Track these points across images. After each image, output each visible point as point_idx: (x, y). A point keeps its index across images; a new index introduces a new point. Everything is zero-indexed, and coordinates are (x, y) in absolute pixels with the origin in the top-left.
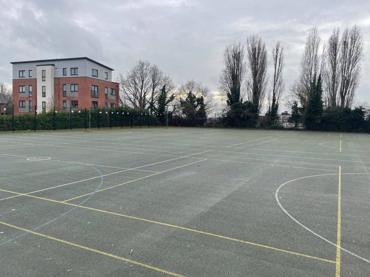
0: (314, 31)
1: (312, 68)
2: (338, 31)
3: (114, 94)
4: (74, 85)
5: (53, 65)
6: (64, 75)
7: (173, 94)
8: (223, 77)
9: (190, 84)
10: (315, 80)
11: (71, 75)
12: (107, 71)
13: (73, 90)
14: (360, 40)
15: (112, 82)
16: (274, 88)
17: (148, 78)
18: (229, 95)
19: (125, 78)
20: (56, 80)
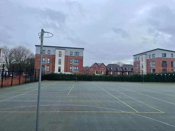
5: (146, 54)
6: (150, 58)
11: (153, 57)
13: (153, 64)
20: (147, 60)
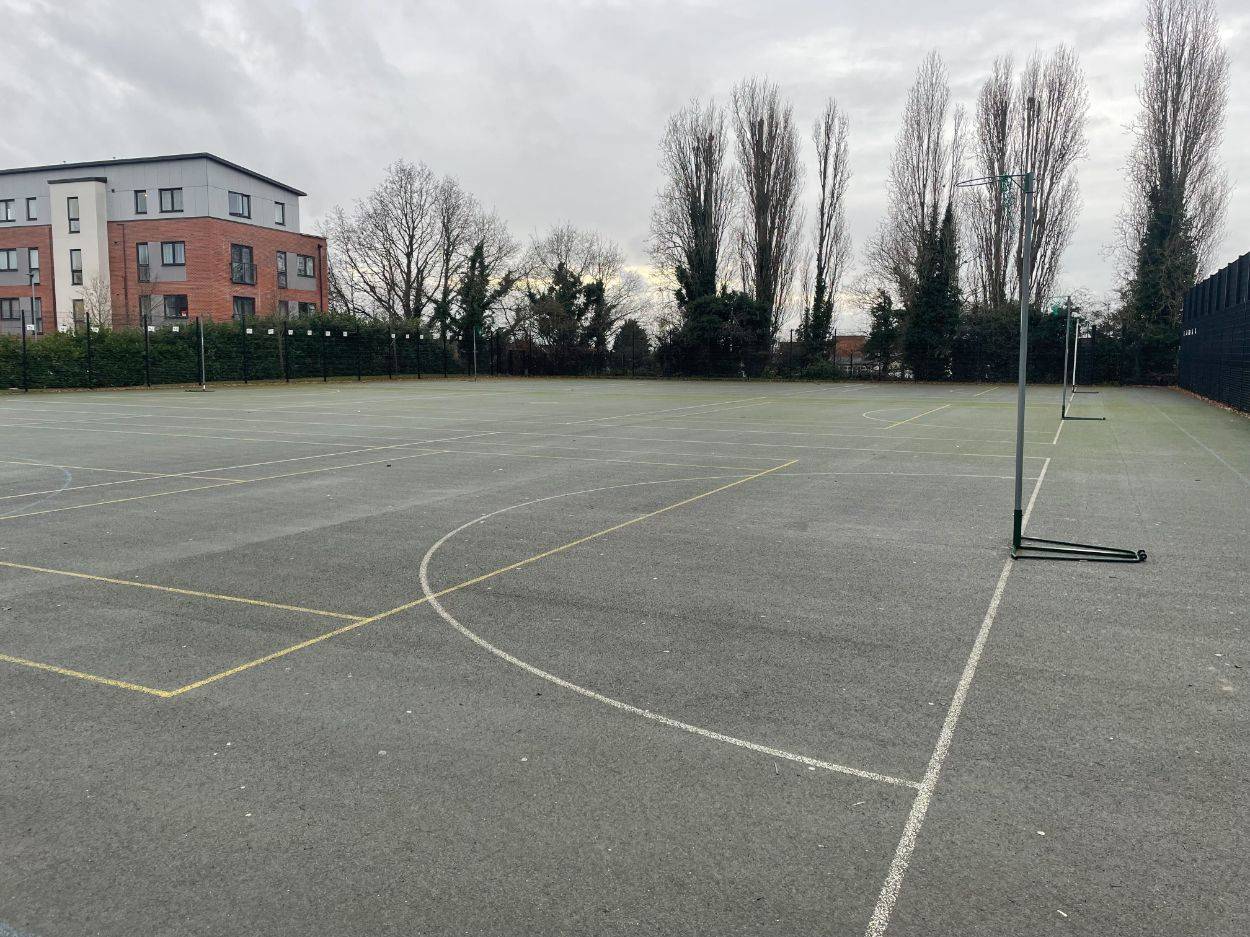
0: (929, 67)
1: (924, 186)
2: (1008, 68)
3: (309, 272)
4: (173, 243)
5: (104, 180)
6: (137, 213)
7: (510, 272)
8: (665, 214)
9: (559, 239)
10: (934, 223)
11: (162, 212)
12: (281, 196)
13: (169, 259)
14: (1076, 91)
15: (301, 234)
16: (821, 251)
17: (427, 219)
18: (681, 275)
19: (352, 222)
20: (115, 228)
